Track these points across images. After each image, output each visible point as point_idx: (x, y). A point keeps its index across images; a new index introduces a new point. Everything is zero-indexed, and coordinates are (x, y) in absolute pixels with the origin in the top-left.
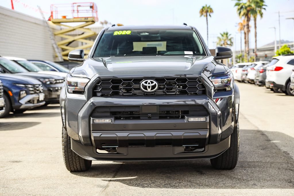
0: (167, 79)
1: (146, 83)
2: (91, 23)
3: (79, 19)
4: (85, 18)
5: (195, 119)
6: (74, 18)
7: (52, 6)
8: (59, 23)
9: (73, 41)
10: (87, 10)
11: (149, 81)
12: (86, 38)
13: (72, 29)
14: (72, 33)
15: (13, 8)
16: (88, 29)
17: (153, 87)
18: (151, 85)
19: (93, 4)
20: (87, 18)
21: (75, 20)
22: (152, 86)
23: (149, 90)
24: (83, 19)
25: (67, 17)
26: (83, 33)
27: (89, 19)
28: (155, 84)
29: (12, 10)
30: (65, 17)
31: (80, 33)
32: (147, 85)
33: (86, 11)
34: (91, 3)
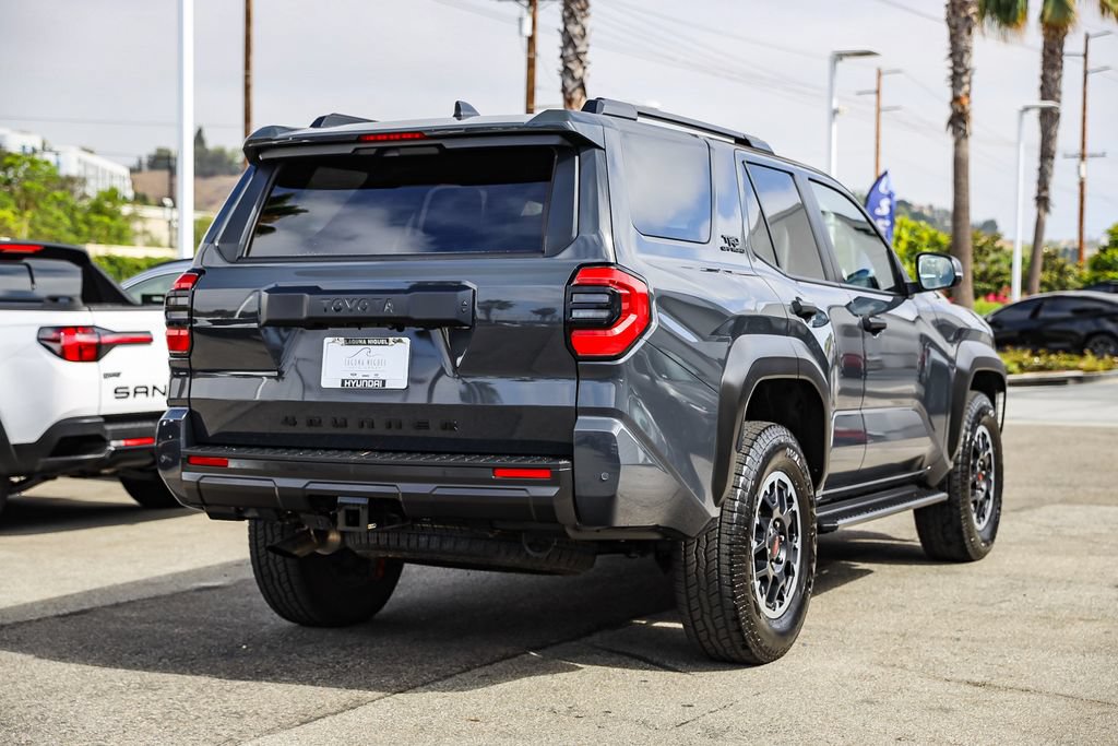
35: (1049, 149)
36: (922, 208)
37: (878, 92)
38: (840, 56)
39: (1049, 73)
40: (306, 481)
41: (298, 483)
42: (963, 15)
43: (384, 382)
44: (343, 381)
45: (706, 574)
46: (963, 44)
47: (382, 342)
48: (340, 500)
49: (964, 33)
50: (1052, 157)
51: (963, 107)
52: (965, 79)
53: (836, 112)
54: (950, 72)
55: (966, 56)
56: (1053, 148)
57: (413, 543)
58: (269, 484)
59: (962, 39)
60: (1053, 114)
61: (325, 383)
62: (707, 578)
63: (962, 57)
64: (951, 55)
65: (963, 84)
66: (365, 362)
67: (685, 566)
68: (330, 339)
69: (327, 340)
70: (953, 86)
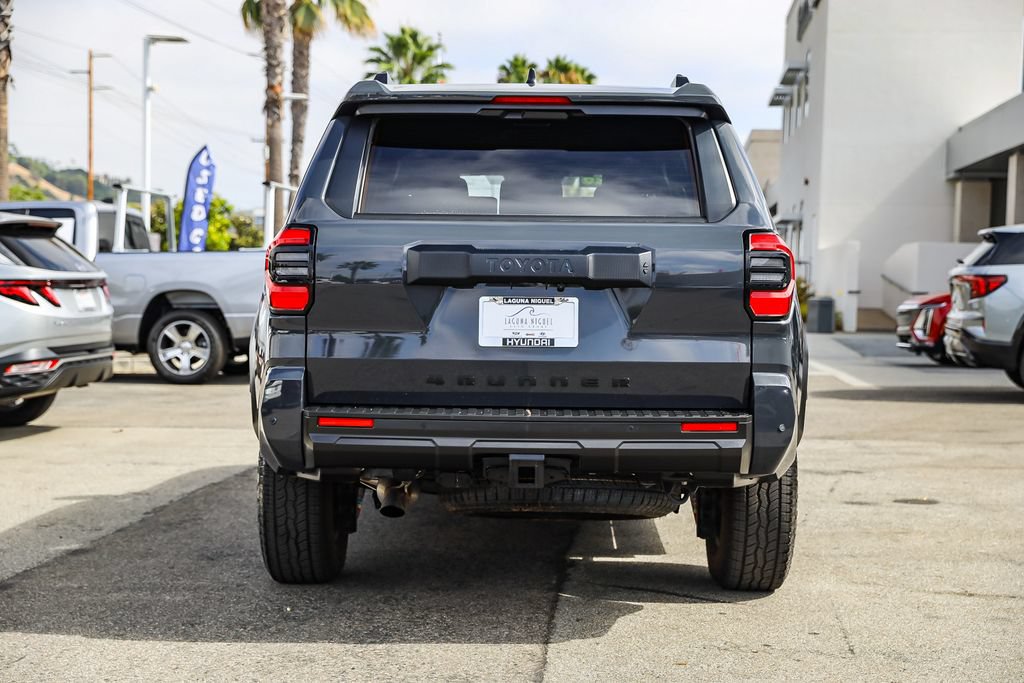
35: (299, 135)
36: (98, 177)
37: (89, 72)
38: (154, 40)
39: (299, 70)
40: (474, 440)
41: (467, 442)
42: (276, 15)
43: (552, 341)
44: (505, 340)
45: (768, 512)
46: (276, 40)
47: (547, 301)
48: (512, 457)
49: (277, 31)
50: (301, 142)
51: (277, 94)
52: (278, 70)
53: (150, 89)
54: (265, 64)
55: (279, 51)
56: (302, 133)
57: (568, 497)
58: (428, 444)
59: (275, 35)
60: (302, 105)
61: (483, 342)
62: (768, 516)
63: (275, 52)
64: (266, 49)
65: (276, 75)
66: (529, 321)
67: (748, 505)
68: (487, 298)
69: (483, 299)
70: (268, 75)
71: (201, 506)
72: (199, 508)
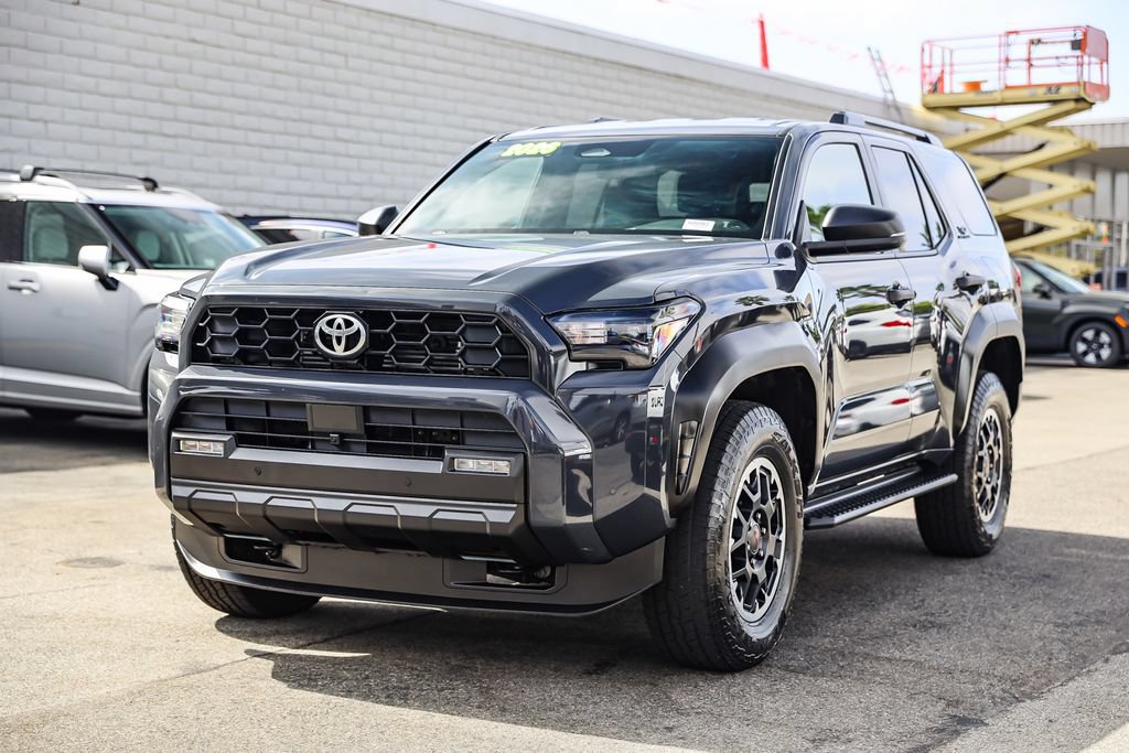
0: (399, 315)
1: (330, 323)
2: (1071, 105)
3: (1024, 94)
4: (1049, 87)
5: (479, 464)
6: (1007, 87)
7: (927, 48)
8: (956, 108)
9: (1001, 176)
10: (1057, 58)
11: (340, 318)
12: (1051, 166)
13: (996, 129)
14: (997, 145)
15: (765, 62)
16: (1062, 129)
17: (352, 340)
18: (346, 332)
19: (1085, 34)
20: (1058, 87)
21: (1010, 95)
22: (347, 337)
23: (339, 351)
24: (1041, 93)
25: (984, 87)
26: (1041, 146)
27: (1065, 92)
28: (359, 331)
29: (765, 71)
30: (974, 86)
31: (1029, 147)
32: (334, 332)
33: (1054, 62)
34: (1076, 28)
71: (1057, 646)
72: (1061, 645)
